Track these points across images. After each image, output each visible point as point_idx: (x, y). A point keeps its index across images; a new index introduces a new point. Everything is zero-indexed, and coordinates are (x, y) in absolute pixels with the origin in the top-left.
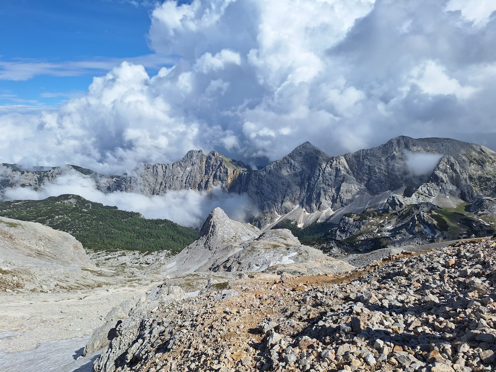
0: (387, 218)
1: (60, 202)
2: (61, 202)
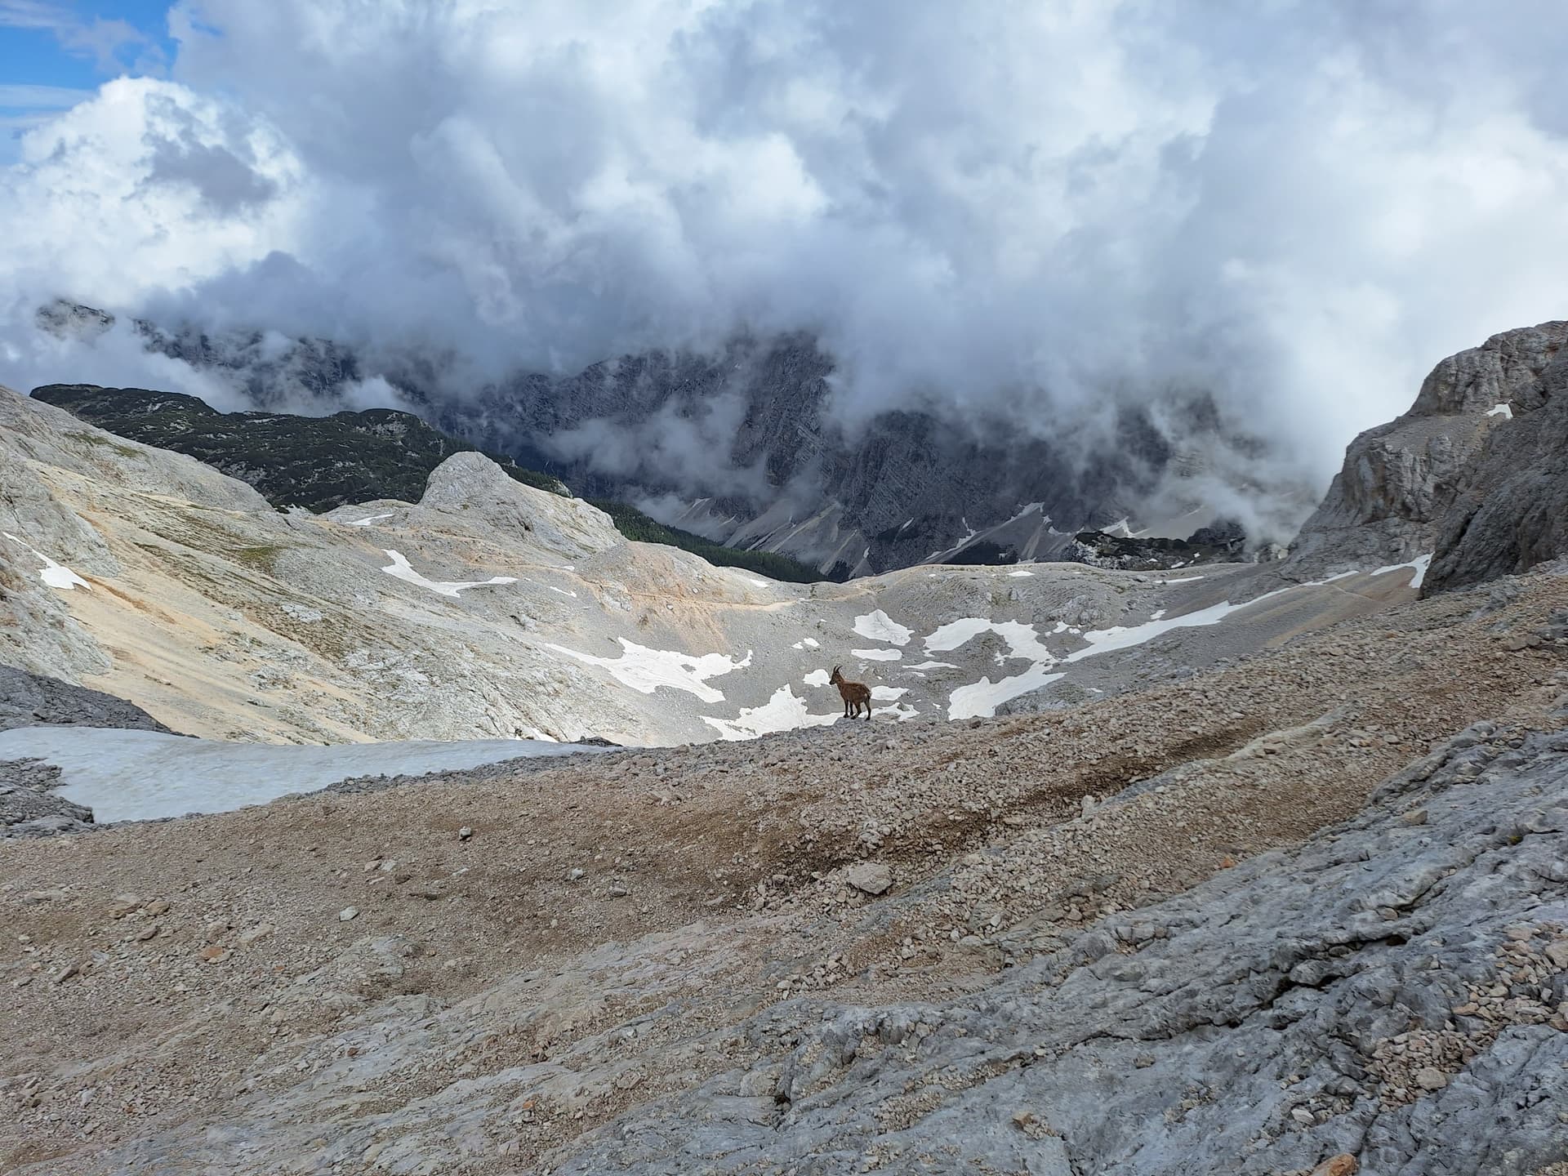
0: (1197, 555)
1: (364, 429)
2: (368, 428)
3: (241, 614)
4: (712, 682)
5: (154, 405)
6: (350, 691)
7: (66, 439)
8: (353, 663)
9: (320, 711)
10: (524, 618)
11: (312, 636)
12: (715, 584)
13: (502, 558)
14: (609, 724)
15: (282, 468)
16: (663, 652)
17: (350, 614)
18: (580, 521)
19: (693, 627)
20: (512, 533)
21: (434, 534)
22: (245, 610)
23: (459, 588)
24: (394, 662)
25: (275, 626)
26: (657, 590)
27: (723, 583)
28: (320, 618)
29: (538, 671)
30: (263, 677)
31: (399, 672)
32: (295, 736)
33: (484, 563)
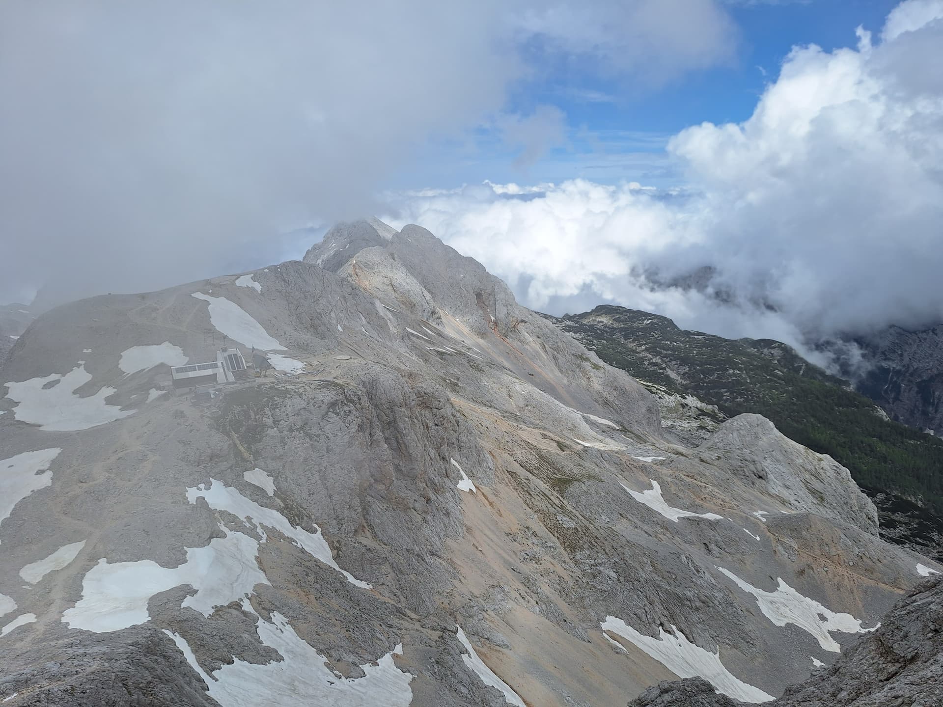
1: (756, 350)
2: (758, 350)
3: (536, 516)
4: (836, 635)
5: (648, 320)
6: (570, 573)
7: (573, 357)
8: (578, 557)
9: (546, 581)
10: (712, 546)
11: (565, 536)
12: (871, 563)
13: (720, 502)
14: (729, 640)
15: (698, 368)
16: (808, 599)
17: (591, 527)
18: (821, 471)
19: (839, 589)
20: (745, 481)
21: (683, 477)
22: (539, 514)
23: (682, 516)
24: (600, 562)
25: (549, 526)
26: (820, 554)
27: (879, 564)
28: (573, 527)
29: (690, 591)
30: (528, 555)
31: (602, 569)
32: (523, 594)
33: (706, 502)
